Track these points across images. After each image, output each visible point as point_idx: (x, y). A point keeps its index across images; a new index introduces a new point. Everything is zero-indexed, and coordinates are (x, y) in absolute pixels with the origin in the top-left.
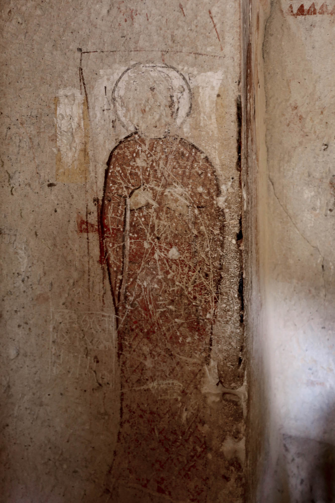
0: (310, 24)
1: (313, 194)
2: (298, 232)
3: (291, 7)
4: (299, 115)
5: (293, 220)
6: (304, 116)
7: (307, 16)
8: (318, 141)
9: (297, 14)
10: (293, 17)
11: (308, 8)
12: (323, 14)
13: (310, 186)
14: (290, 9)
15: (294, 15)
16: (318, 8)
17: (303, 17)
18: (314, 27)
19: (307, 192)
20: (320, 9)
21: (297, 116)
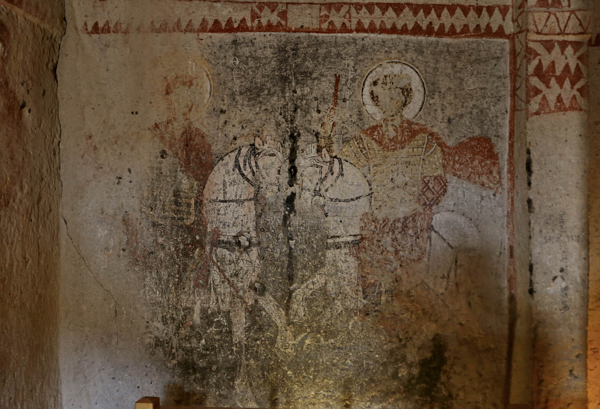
0: (105, 43)
1: (106, 232)
2: (91, 275)
3: (86, 24)
4: (93, 145)
5: (86, 262)
6: (98, 146)
7: (101, 35)
8: (111, 173)
9: (92, 33)
10: (87, 35)
11: (102, 26)
12: (117, 33)
13: (104, 223)
14: (84, 26)
15: (88, 33)
16: (112, 26)
17: (98, 36)
18: (108, 47)
19: (100, 230)
20: (114, 27)
21: (91, 146)
